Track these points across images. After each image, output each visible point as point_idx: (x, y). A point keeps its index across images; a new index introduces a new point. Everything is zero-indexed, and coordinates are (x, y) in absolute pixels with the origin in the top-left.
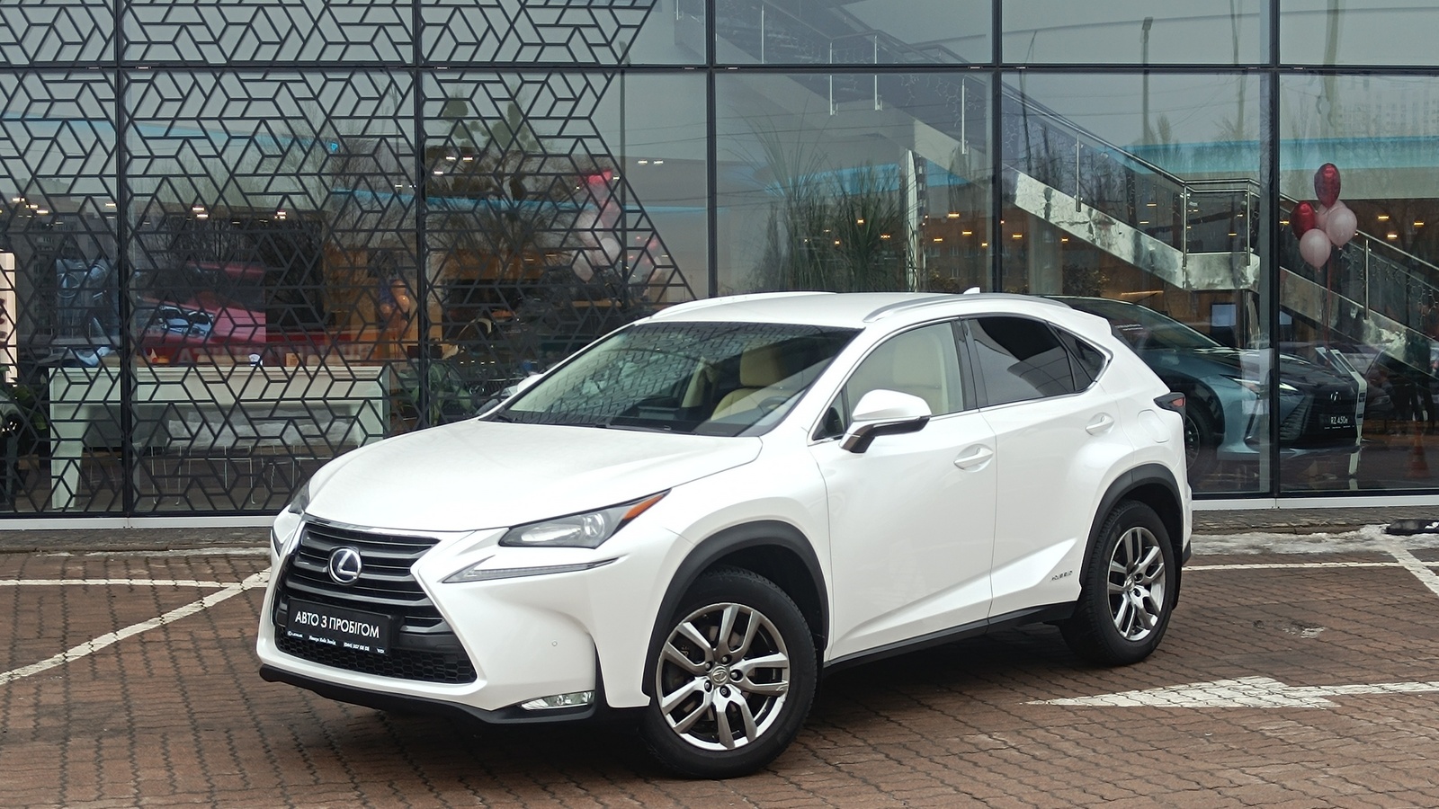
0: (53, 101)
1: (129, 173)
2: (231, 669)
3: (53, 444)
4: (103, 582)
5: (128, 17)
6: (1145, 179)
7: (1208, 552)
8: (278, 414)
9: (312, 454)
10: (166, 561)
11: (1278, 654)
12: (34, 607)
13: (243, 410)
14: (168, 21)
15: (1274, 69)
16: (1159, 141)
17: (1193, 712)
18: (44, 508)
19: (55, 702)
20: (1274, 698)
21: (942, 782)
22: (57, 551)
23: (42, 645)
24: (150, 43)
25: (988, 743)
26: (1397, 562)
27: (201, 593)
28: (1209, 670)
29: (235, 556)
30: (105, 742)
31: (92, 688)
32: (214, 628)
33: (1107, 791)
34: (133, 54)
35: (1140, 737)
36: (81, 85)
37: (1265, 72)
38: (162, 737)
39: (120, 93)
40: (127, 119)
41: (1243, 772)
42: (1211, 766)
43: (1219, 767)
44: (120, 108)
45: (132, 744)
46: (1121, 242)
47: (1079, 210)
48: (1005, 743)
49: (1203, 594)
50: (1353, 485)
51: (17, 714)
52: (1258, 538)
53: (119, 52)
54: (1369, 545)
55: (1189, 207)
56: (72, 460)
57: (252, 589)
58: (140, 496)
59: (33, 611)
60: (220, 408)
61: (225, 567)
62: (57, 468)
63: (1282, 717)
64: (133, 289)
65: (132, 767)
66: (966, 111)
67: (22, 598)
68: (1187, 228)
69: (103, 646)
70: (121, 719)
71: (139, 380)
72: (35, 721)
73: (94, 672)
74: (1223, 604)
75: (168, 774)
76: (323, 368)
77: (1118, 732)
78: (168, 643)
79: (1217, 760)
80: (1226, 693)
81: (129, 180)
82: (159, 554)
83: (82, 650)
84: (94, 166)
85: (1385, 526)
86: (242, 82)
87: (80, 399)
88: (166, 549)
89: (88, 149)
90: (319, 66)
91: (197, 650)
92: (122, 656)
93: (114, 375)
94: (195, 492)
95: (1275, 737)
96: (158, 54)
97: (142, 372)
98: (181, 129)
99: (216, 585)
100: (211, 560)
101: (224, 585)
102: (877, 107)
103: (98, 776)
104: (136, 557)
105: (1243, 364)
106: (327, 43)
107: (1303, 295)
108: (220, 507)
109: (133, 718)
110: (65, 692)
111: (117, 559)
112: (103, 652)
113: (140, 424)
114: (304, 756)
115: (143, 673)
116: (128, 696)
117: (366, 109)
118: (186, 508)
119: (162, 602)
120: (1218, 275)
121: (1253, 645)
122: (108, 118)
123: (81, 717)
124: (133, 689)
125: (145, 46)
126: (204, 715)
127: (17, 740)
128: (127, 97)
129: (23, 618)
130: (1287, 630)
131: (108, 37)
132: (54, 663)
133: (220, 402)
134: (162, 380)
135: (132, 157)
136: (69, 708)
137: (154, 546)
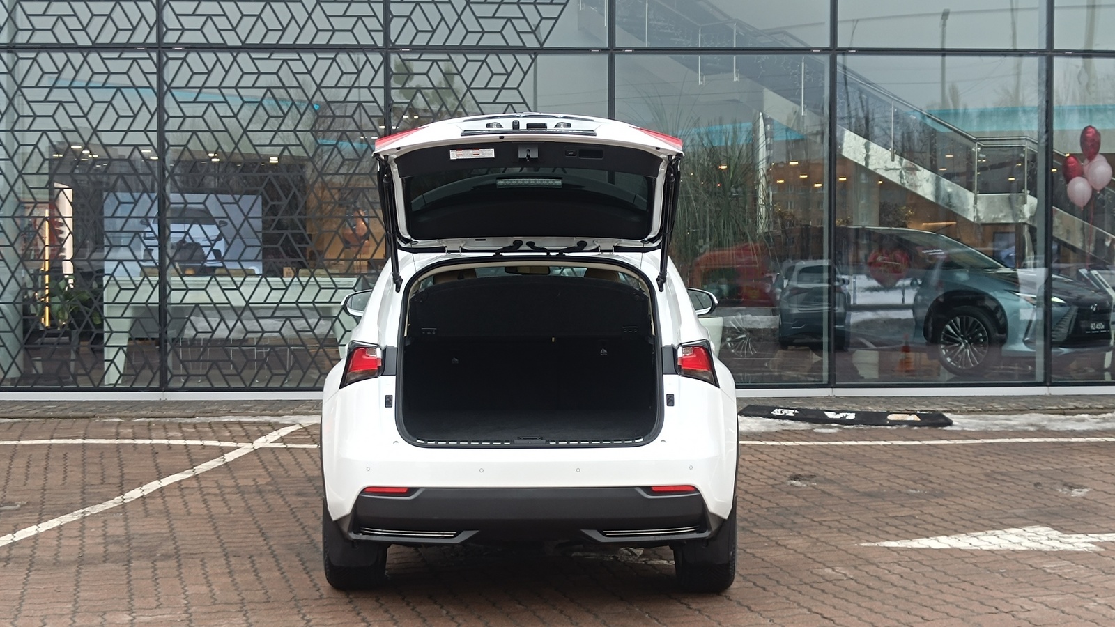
0: (109, 73)
1: (166, 129)
2: (249, 510)
3: (106, 336)
4: (148, 442)
5: (167, 10)
6: (944, 136)
7: (997, 428)
8: (278, 314)
9: (304, 345)
10: (195, 426)
11: (1055, 509)
12: (96, 460)
13: (251, 309)
14: (197, 12)
15: (1049, 53)
16: (951, 107)
17: (990, 553)
18: (99, 385)
19: (118, 533)
20: (1053, 543)
21: (799, 604)
22: (111, 417)
23: (106, 490)
24: (183, 30)
25: (831, 576)
27: (222, 451)
28: (1001, 520)
29: (247, 423)
30: (159, 564)
31: (145, 523)
32: (234, 478)
33: (927, 613)
34: (171, 38)
35: (949, 572)
36: (131, 61)
37: (1042, 55)
38: (202, 561)
39: (160, 67)
40: (165, 88)
41: (1031, 600)
42: (1006, 595)
43: (1012, 596)
44: (161, 79)
45: (179, 566)
46: (924, 184)
47: (893, 159)
48: (845, 575)
49: (994, 461)
50: (1108, 377)
51: (91, 542)
52: (1035, 418)
53: (160, 36)
55: (979, 158)
56: (121, 347)
57: (261, 448)
58: (173, 376)
59: (96, 464)
60: (233, 308)
61: (239, 431)
62: (109, 354)
63: (1059, 558)
64: (168, 218)
65: (181, 584)
66: (805, 82)
67: (88, 453)
68: (977, 173)
69: (151, 491)
70: (169, 547)
71: (173, 287)
72: (104, 547)
73: (146, 511)
74: (1010, 469)
75: (209, 589)
76: (312, 279)
77: (933, 568)
78: (200, 489)
79: (1010, 591)
80: (1015, 539)
81: (167, 134)
82: (189, 420)
83: (135, 494)
84: (140, 123)
86: (253, 59)
87: (128, 301)
88: (194, 417)
89: (136, 110)
90: (312, 48)
91: (222, 494)
92: (166, 499)
93: (154, 283)
94: (214, 373)
95: (1054, 574)
96: (190, 38)
97: (174, 280)
98: (206, 96)
99: (234, 445)
100: (228, 425)
101: (239, 445)
102: (735, 79)
103: (156, 590)
104: (171, 423)
105: (1020, 281)
106: (318, 30)
107: (1068, 227)
108: (233, 385)
109: (178, 546)
110: (125, 525)
111: (158, 423)
112: (151, 495)
113: (174, 320)
114: (310, 577)
115: (183, 512)
116: (173, 529)
117: (348, 81)
118: (207, 385)
119: (194, 457)
120: (1002, 212)
121: (1034, 502)
122: (151, 87)
123: (139, 545)
124: (176, 524)
125: (180, 32)
126: (231, 545)
127: (92, 561)
128: (165, 71)
129: (89, 468)
130: (1060, 491)
131: (151, 25)
132: (115, 503)
133: (234, 304)
134: (190, 287)
135: (169, 117)
136: (129, 538)
137: (184, 414)
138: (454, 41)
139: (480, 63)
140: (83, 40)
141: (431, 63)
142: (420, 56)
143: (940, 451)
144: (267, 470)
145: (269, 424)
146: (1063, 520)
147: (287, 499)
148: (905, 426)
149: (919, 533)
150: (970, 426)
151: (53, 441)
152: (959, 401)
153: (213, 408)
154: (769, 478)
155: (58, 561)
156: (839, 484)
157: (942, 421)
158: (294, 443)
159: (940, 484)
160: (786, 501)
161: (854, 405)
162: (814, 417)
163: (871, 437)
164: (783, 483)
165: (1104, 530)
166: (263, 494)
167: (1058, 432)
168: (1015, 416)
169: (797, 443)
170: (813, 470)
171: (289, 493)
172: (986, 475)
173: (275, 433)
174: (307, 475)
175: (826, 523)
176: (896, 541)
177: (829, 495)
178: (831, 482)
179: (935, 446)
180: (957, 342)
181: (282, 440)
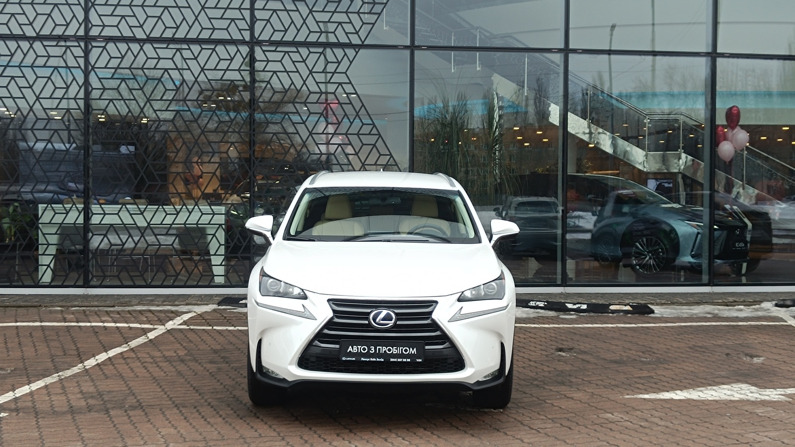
0: (49, 56)
1: (91, 97)
2: (180, 373)
3: (40, 247)
4: (88, 324)
5: (92, 12)
7: (685, 315)
8: (170, 232)
10: (118, 313)
11: (746, 371)
12: (55, 338)
13: (151, 228)
14: (114, 14)
15: (714, 55)
17: (715, 402)
18: (38, 283)
19: (91, 391)
20: (755, 395)
21: (598, 439)
22: (52, 306)
23: (69, 359)
24: (104, 26)
25: (612, 419)
26: (786, 322)
27: (145, 332)
28: (713, 380)
29: (155, 311)
30: (130, 413)
31: (108, 383)
32: (160, 351)
34: (94, 32)
35: (693, 416)
36: (65, 48)
37: (708, 56)
38: (161, 410)
39: (87, 53)
40: (90, 68)
41: (758, 434)
42: (739, 431)
43: (743, 432)
44: (87, 62)
45: (146, 414)
47: (588, 127)
48: (622, 418)
49: (692, 338)
51: (73, 397)
52: (708, 308)
53: (87, 30)
54: (769, 313)
57: (172, 329)
58: (93, 276)
59: (55, 340)
60: (138, 228)
61: (152, 317)
63: (763, 405)
64: (91, 162)
65: (154, 427)
69: (103, 360)
70: (132, 401)
71: (94, 212)
72: (85, 401)
73: (105, 374)
74: (705, 344)
75: (176, 430)
76: (196, 207)
77: (680, 413)
78: (138, 358)
79: (740, 428)
80: (729, 393)
81: (91, 101)
82: (111, 309)
83: (92, 362)
84: (71, 93)
85: (774, 303)
87: (60, 222)
88: (113, 306)
89: (68, 83)
90: (198, 41)
91: (156, 362)
92: (116, 366)
93: (80, 209)
94: (124, 275)
95: (765, 416)
96: (108, 32)
97: (95, 208)
99: (151, 327)
100: (142, 313)
101: (155, 327)
102: (478, 69)
103: (137, 432)
104: (100, 311)
106: (203, 29)
108: (137, 283)
109: (139, 400)
110: (94, 385)
111: (90, 311)
112: (104, 363)
113: (94, 236)
115: (132, 375)
116: (130, 388)
117: (223, 65)
118: (119, 284)
119: (125, 336)
121: (730, 366)
122: (80, 67)
123: (109, 399)
124: (131, 384)
125: (102, 28)
126: (178, 399)
127: (80, 411)
128: (90, 55)
129: (52, 344)
130: (745, 359)
131: (81, 22)
132: (79, 369)
133: (139, 225)
134: (106, 212)
135: (93, 89)
136: (100, 394)
137: (106, 305)
138: (301, 38)
139: (319, 54)
140: (30, 32)
141: (283, 53)
142: (276, 49)
143: (652, 331)
144: (182, 345)
145: (172, 312)
146: (755, 379)
147: (205, 366)
148: (622, 314)
149: (661, 388)
150: (667, 313)
151: (18, 324)
152: (653, 297)
153: (126, 300)
154: (541, 350)
155: (55, 411)
156: (591, 354)
157: (648, 310)
158: (194, 325)
159: (661, 355)
160: (561, 367)
161: (582, 299)
162: (559, 307)
163: (600, 321)
164: (552, 354)
165: (786, 386)
166: (185, 362)
167: (728, 318)
168: (694, 307)
169: (551, 326)
170: (571, 345)
171: (204, 361)
172: (690, 348)
173: (179, 318)
174: (212, 348)
175: (594, 382)
176: (647, 394)
177: (588, 362)
178: (585, 352)
179: (647, 328)
180: (644, 255)
181: (185, 323)
